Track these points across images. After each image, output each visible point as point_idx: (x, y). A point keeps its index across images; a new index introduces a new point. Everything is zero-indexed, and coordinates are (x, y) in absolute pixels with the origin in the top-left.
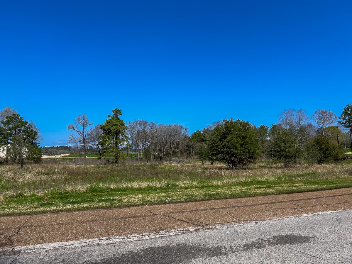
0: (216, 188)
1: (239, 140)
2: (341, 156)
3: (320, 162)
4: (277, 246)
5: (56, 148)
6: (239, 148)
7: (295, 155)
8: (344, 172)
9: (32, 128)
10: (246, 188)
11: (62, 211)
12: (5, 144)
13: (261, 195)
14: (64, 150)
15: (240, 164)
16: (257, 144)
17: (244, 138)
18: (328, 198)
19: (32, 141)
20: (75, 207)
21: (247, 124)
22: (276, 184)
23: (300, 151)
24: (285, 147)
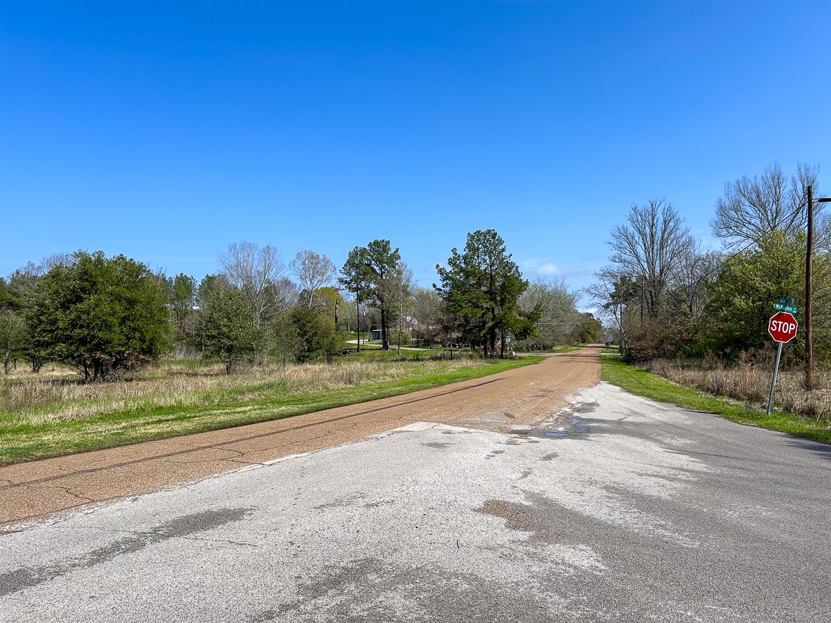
0: (39, 432)
1: (118, 307)
2: (338, 347)
3: (300, 360)
4: (172, 540)
6: (117, 329)
7: (249, 346)
8: (337, 379)
10: (124, 424)
13: (159, 437)
15: (119, 366)
16: (163, 319)
17: (131, 303)
18: (297, 431)
21: (141, 268)
22: (200, 411)
23: (261, 337)
24: (229, 327)
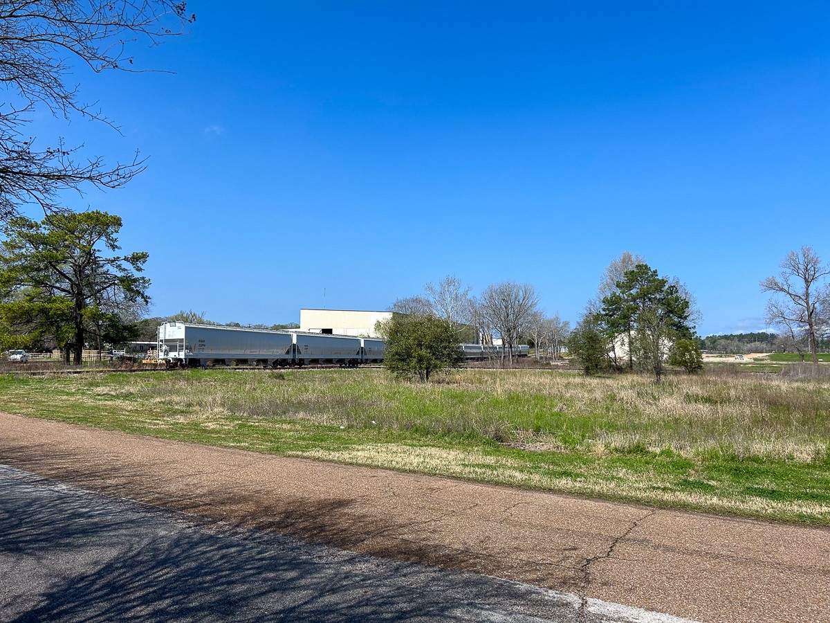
5: (736, 339)
9: (677, 292)
11: (732, 514)
12: (625, 330)
14: (757, 343)
19: (680, 322)
20: (773, 508)
